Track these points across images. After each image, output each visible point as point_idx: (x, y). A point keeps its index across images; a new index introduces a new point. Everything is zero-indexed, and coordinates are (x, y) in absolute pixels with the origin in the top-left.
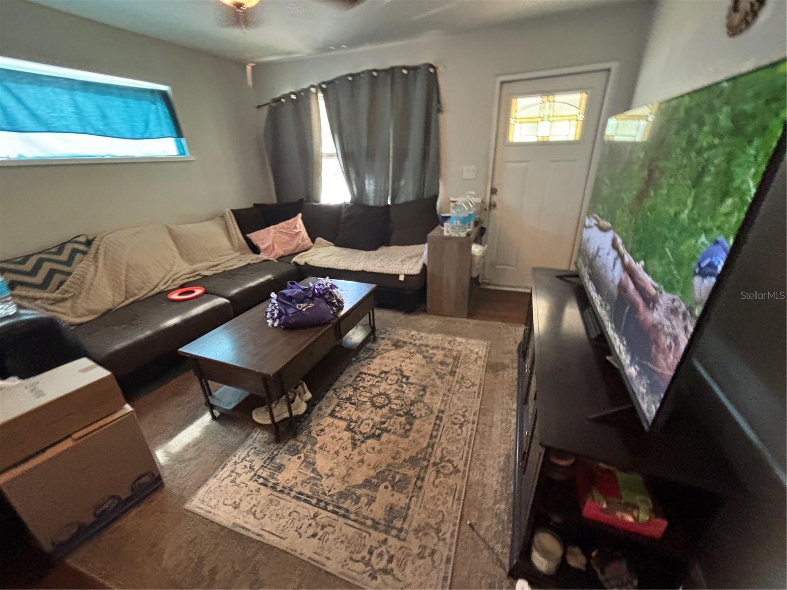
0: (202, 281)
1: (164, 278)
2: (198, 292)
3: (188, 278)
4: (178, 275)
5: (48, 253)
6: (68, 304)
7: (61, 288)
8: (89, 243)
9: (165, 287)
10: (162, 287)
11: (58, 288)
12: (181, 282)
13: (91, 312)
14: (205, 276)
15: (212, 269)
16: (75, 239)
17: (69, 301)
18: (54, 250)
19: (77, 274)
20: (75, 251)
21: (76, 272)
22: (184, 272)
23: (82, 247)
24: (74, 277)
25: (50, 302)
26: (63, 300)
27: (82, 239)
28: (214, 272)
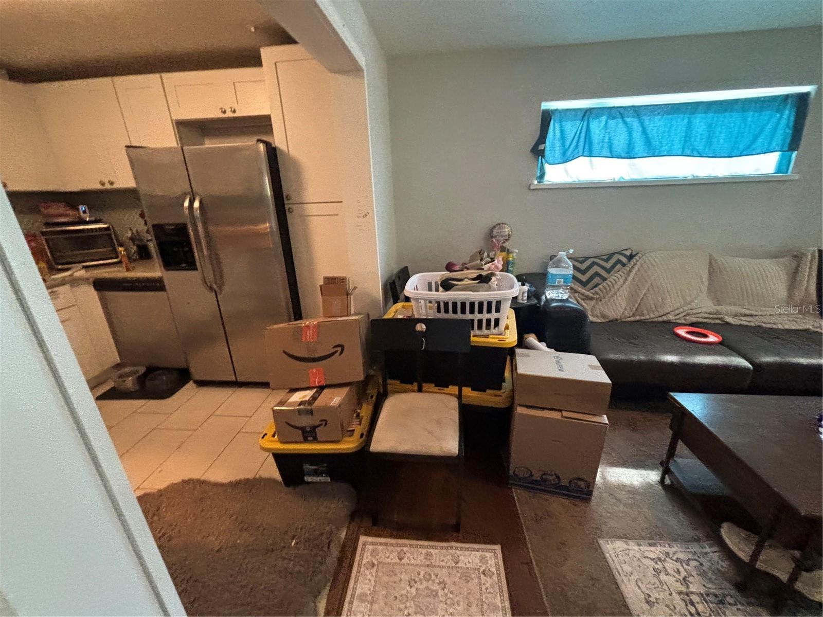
0: (721, 327)
1: (678, 309)
2: (712, 338)
3: (705, 318)
4: (694, 311)
5: (599, 259)
6: (593, 303)
7: (594, 289)
8: (631, 257)
9: (674, 318)
10: (671, 317)
11: (592, 289)
12: (694, 319)
13: (603, 316)
14: (728, 324)
15: (742, 318)
16: (623, 252)
17: (594, 301)
18: (605, 257)
19: (611, 282)
20: (619, 261)
21: (611, 280)
22: (704, 310)
23: (624, 260)
24: (607, 284)
25: (583, 297)
26: (592, 299)
27: (628, 253)
28: (742, 323)
